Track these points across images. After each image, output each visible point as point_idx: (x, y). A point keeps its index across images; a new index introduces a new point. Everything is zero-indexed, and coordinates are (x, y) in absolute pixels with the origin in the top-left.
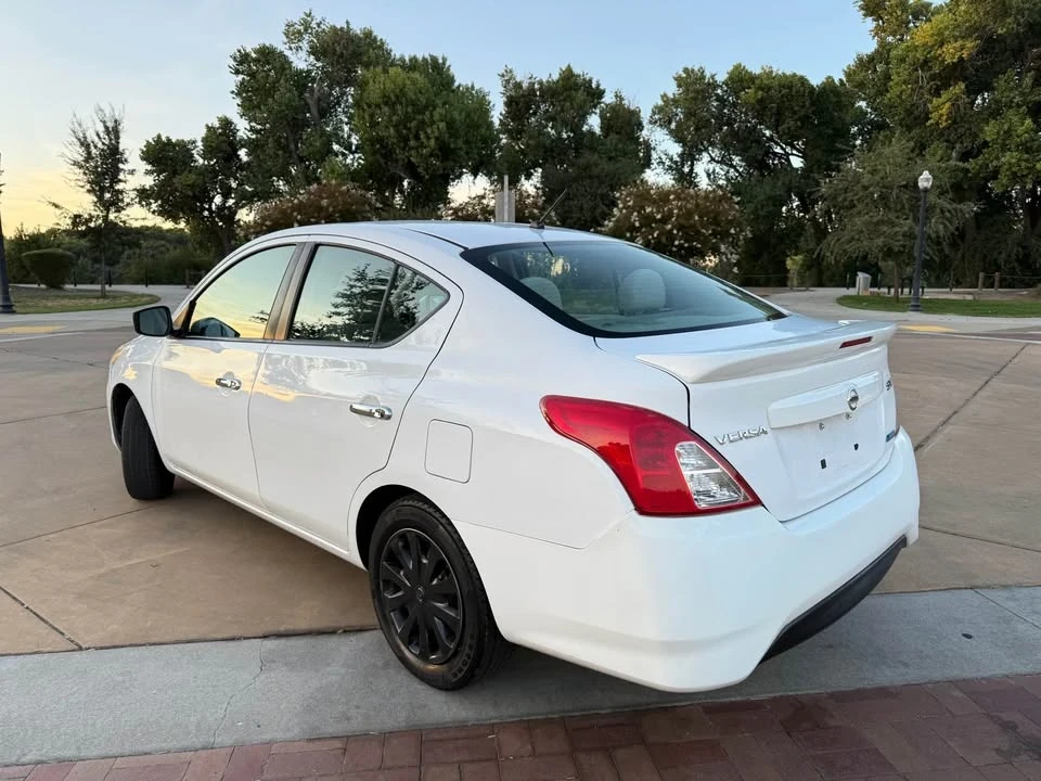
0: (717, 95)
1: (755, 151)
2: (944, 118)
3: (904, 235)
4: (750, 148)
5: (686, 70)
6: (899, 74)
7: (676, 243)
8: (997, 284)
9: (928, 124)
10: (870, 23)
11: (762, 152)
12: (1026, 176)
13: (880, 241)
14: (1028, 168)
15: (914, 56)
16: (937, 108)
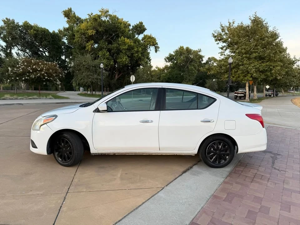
0: (19, 29)
1: (34, 49)
2: (90, 49)
3: (96, 79)
4: (33, 48)
5: (7, 19)
6: (77, 35)
7: (46, 78)
8: (108, 91)
9: (86, 49)
10: (66, 19)
11: (37, 50)
12: (109, 65)
13: (90, 80)
14: (109, 64)
15: (81, 31)
16: (88, 46)
